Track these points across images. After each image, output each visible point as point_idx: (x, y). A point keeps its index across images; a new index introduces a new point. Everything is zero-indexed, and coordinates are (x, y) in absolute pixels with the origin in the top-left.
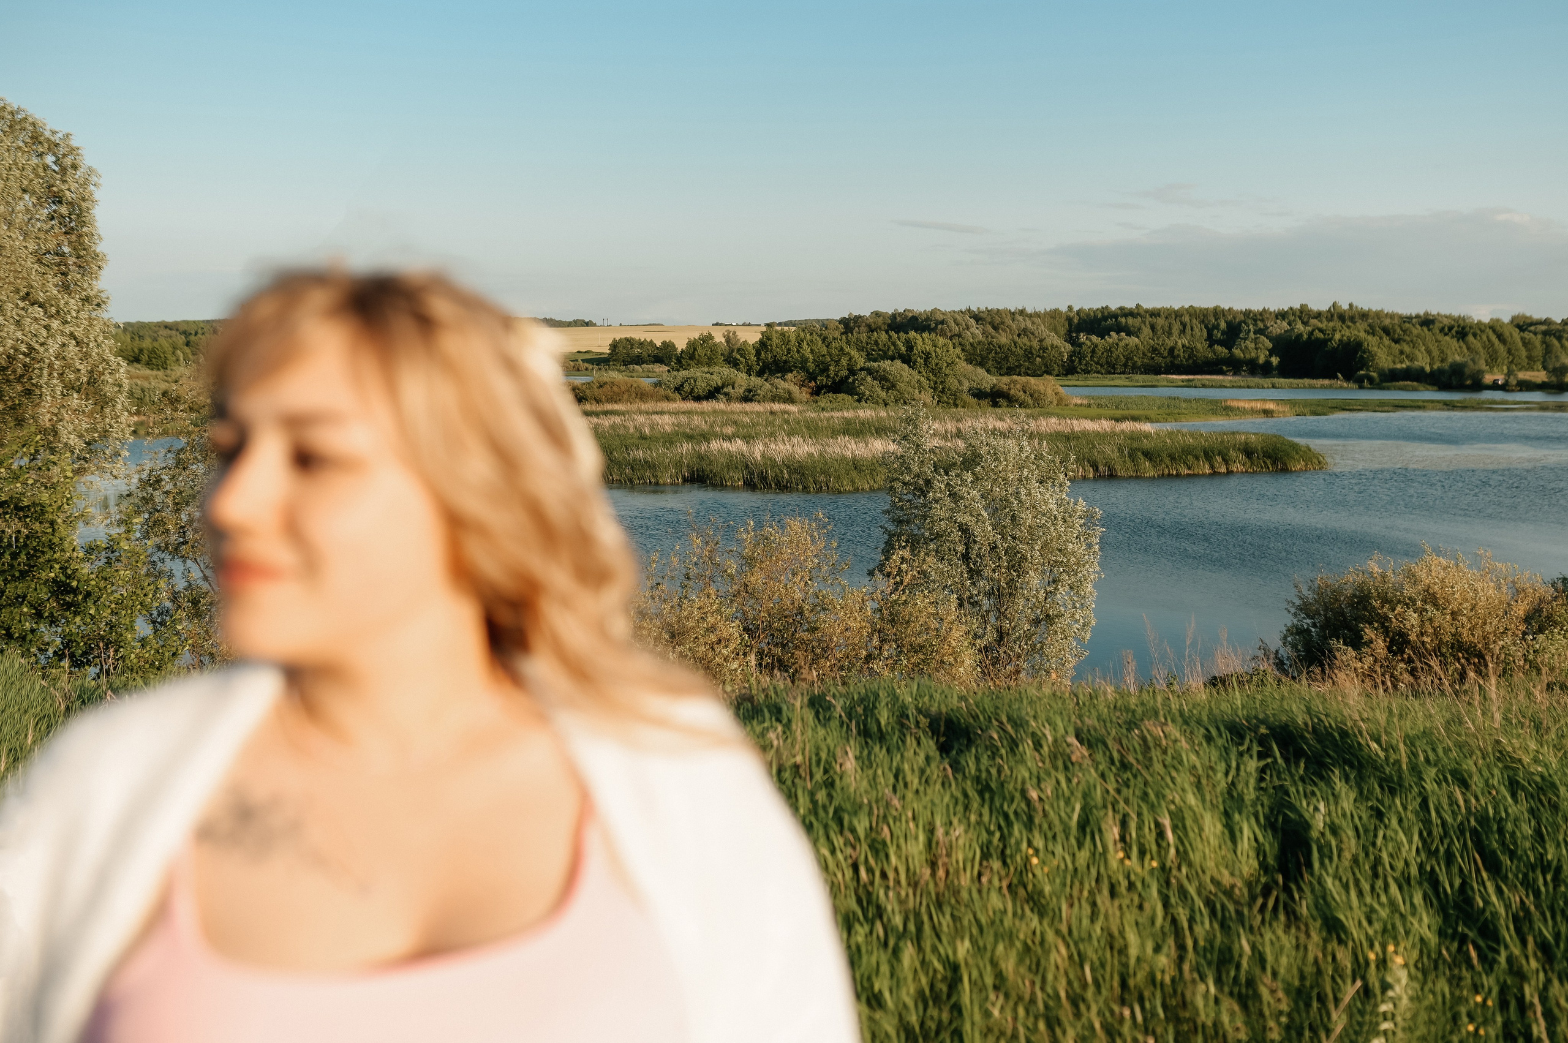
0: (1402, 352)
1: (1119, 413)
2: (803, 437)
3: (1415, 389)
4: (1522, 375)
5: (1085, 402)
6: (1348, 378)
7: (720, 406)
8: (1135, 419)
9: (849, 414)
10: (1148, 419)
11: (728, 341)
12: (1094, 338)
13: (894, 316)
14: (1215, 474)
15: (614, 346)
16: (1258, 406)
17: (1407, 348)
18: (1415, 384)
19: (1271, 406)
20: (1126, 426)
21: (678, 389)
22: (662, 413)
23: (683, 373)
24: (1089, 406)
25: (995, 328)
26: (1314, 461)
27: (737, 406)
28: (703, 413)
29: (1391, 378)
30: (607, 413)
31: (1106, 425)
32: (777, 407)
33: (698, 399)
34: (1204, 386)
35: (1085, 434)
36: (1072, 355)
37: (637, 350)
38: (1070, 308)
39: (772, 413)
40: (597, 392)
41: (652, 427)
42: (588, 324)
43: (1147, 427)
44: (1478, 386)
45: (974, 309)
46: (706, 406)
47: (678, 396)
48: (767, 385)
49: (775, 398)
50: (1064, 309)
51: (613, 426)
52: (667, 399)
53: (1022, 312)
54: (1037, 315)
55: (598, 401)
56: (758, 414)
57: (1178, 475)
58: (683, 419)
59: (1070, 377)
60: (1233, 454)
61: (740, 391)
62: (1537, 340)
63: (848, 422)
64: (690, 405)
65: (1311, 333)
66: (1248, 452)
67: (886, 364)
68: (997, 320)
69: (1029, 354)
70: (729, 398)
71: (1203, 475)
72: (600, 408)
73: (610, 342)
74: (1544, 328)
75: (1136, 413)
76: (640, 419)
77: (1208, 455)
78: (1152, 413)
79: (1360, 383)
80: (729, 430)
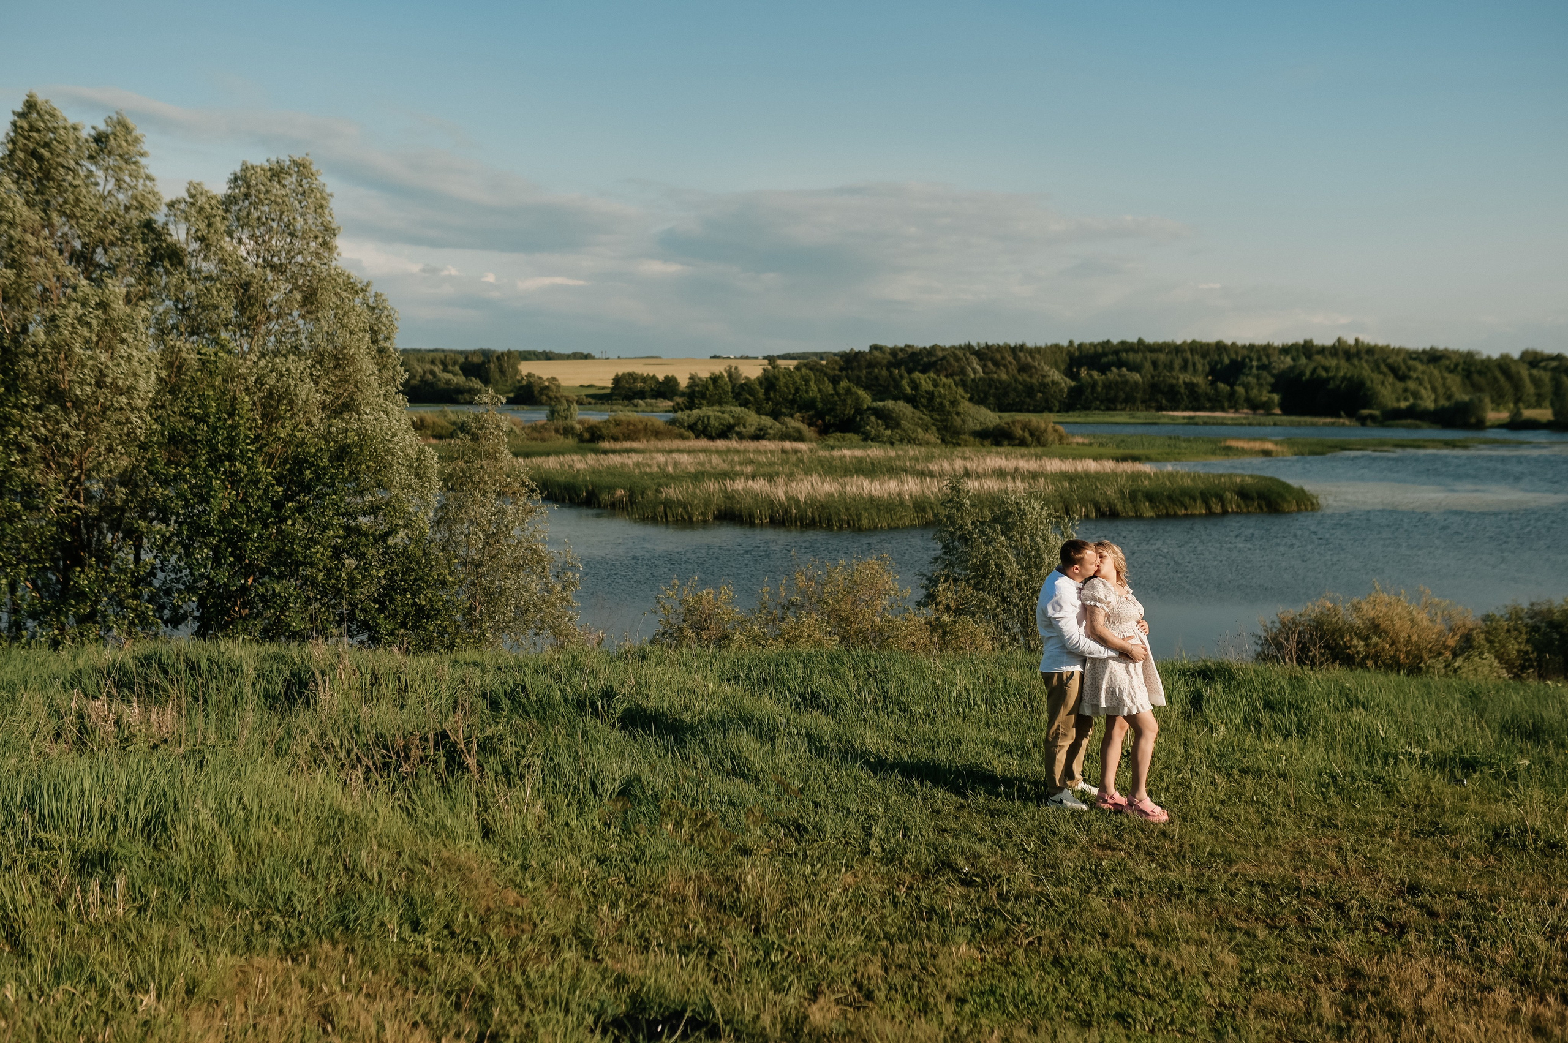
0: (1406, 390)
1: (1120, 452)
2: (820, 475)
3: (1418, 427)
4: (1528, 413)
5: (1086, 441)
6: (1351, 414)
7: (734, 444)
8: (1135, 459)
9: (858, 453)
10: (1148, 459)
11: (730, 376)
12: (1095, 374)
13: (894, 352)
14: (1210, 514)
15: (617, 380)
16: (1257, 445)
17: (1411, 385)
18: (1418, 422)
19: (1269, 446)
20: (1128, 467)
21: (692, 427)
22: (680, 451)
23: (696, 412)
24: (1091, 445)
25: (996, 364)
26: (1305, 502)
27: (752, 445)
28: (718, 452)
29: (1392, 417)
30: (628, 451)
31: (1109, 466)
32: (788, 445)
33: (711, 438)
34: (1205, 424)
35: (1087, 475)
36: (1071, 390)
37: (639, 385)
38: (1071, 343)
39: (784, 451)
40: (614, 430)
41: (676, 465)
42: (587, 357)
43: (1146, 468)
44: (1480, 425)
45: (974, 343)
46: (721, 444)
47: (692, 435)
48: (778, 425)
49: (784, 437)
50: (1065, 343)
51: (638, 465)
52: (682, 437)
53: (1022, 347)
54: (1038, 350)
55: (615, 439)
56: (772, 452)
57: (1175, 516)
58: (702, 457)
59: (1071, 413)
60: (1228, 495)
61: (752, 429)
62: (1546, 377)
63: (860, 460)
64: (703, 443)
65: (1314, 370)
66: (1244, 494)
67: (890, 404)
68: (998, 356)
69: (1030, 391)
70: (741, 437)
71: (1200, 515)
72: (618, 446)
73: (613, 376)
74: (1554, 364)
75: (1136, 452)
76: (661, 458)
77: (1205, 496)
78: (1152, 452)
79: (1363, 421)
80: (749, 469)
